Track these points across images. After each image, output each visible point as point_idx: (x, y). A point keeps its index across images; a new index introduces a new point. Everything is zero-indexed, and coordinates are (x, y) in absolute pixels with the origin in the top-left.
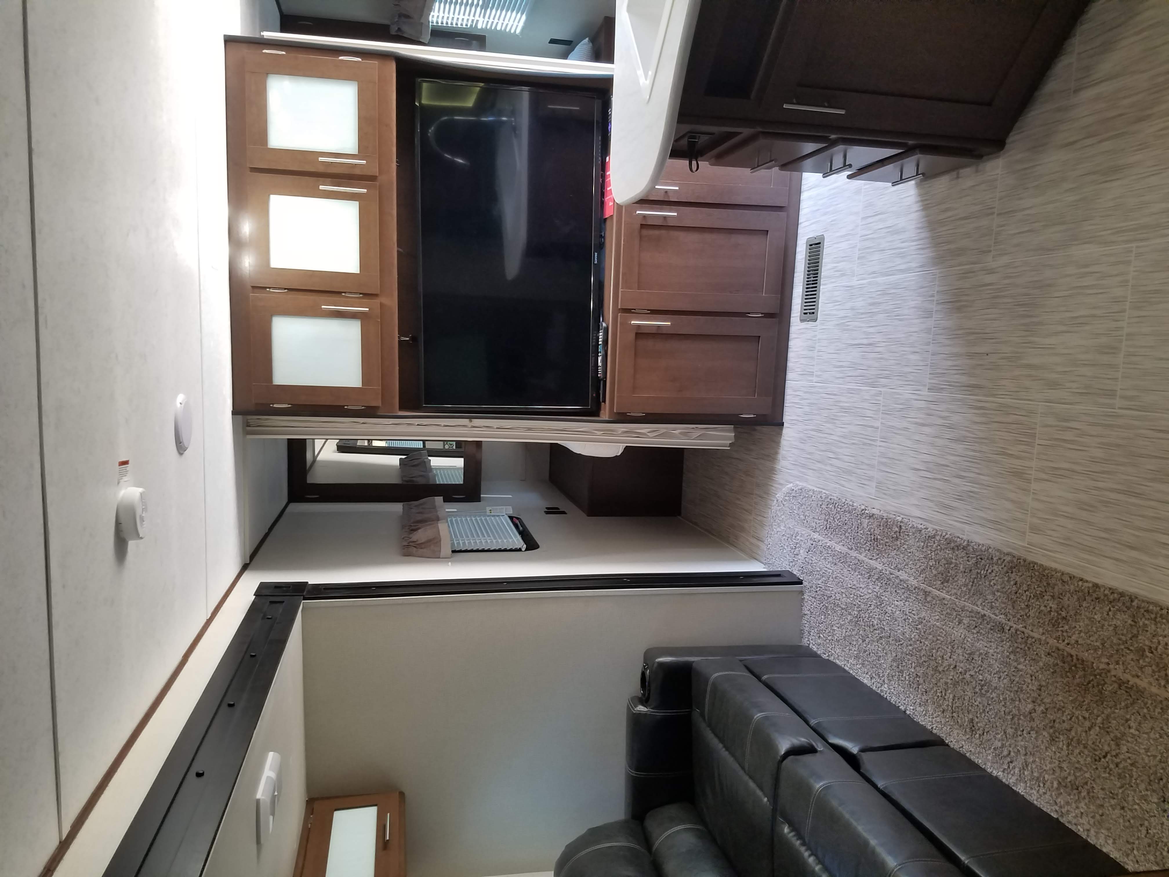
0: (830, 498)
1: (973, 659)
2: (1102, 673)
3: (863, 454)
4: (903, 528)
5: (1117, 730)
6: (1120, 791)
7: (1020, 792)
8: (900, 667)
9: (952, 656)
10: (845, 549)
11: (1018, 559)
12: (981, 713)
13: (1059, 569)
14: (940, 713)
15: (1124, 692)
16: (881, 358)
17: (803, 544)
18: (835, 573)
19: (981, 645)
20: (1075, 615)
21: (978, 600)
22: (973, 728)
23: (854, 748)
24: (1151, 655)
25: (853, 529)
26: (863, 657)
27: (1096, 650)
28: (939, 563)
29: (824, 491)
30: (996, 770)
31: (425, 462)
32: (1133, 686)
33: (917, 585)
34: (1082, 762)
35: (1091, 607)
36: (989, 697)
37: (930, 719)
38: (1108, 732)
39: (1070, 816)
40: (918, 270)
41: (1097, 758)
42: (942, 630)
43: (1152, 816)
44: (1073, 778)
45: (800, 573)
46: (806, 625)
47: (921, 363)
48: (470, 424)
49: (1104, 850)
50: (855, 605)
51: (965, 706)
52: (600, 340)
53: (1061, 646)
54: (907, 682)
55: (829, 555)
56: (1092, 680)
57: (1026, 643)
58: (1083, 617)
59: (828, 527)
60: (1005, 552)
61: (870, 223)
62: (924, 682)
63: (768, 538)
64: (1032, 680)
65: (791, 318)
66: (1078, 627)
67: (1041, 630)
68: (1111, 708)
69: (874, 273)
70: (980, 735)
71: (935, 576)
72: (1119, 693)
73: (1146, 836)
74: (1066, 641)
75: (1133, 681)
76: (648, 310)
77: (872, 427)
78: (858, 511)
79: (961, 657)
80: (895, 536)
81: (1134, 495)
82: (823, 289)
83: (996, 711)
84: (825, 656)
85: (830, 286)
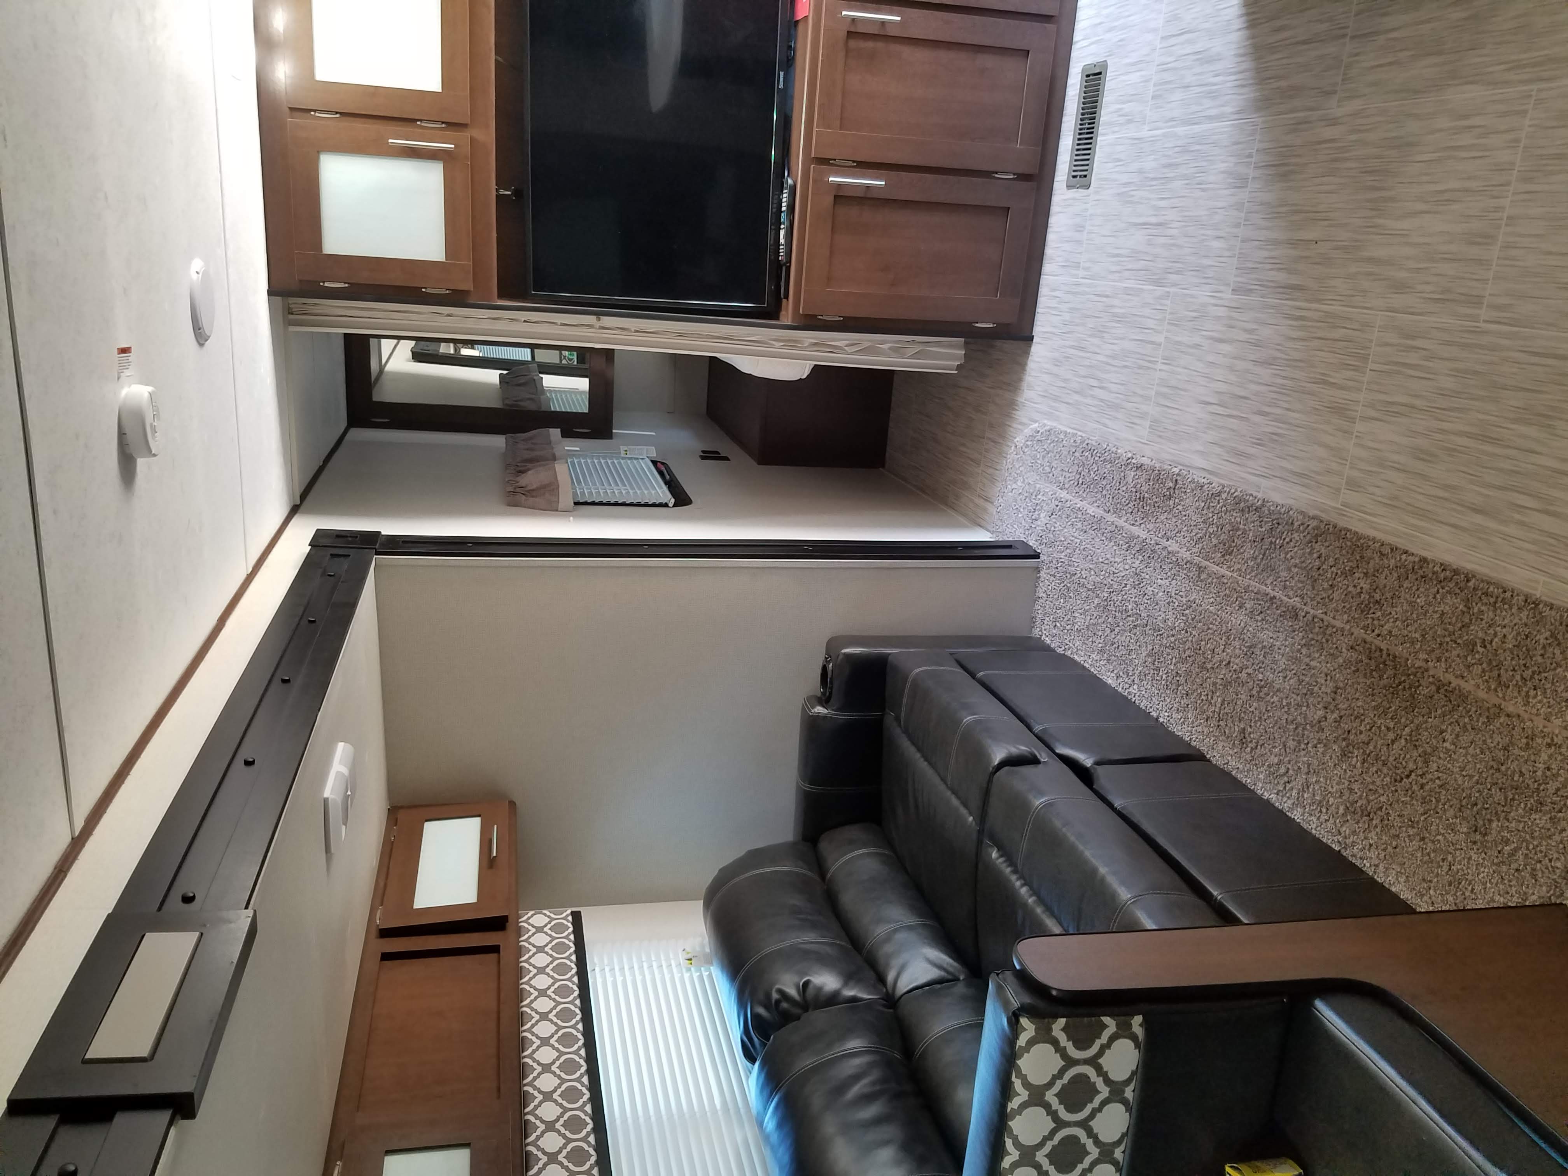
0: (1086, 442)
1: (1253, 653)
2: (1417, 672)
3: (1136, 381)
4: (1180, 482)
5: (1428, 743)
6: (1422, 818)
7: (1296, 818)
8: (1156, 663)
9: (1226, 649)
10: (1100, 512)
11: (1326, 525)
12: (1255, 722)
13: (1378, 538)
14: (1202, 721)
15: (1443, 697)
16: (1173, 245)
17: (1045, 505)
18: (1084, 543)
19: (1265, 636)
20: (1392, 598)
21: (1268, 577)
22: (1244, 740)
23: (1087, 760)
24: (1483, 649)
25: (1113, 484)
26: (1109, 650)
27: (1413, 643)
28: (1221, 529)
29: (1079, 433)
30: (1267, 792)
31: (534, 380)
32: (1455, 689)
33: (1189, 559)
34: (1378, 783)
35: (1415, 588)
36: (1269, 701)
37: (1189, 729)
38: (1415, 746)
39: (1355, 848)
40: (1231, 118)
41: (1398, 778)
42: (1216, 617)
43: (1457, 849)
44: (1364, 802)
45: (1037, 544)
46: (1040, 612)
47: (1227, 254)
48: (598, 324)
49: (1393, 890)
50: (1106, 585)
51: (1237, 713)
52: (784, 204)
53: (1369, 638)
54: (1163, 682)
55: (1078, 520)
56: (1404, 681)
57: (1324, 634)
58: (1402, 601)
59: (1080, 482)
60: (1311, 514)
61: (1173, 46)
62: (1186, 682)
63: (1000, 498)
64: (1326, 680)
65: (1055, 183)
66: (1394, 613)
67: (1346, 616)
68: (1423, 716)
69: (1172, 119)
70: (1252, 748)
71: (1215, 546)
72: (1436, 697)
73: (1447, 873)
74: (1376, 632)
75: (1455, 682)
76: (854, 162)
77: (1152, 343)
78: (1123, 460)
79: (1237, 651)
80: (1168, 493)
81: (1490, 440)
82: (1101, 141)
83: (1276, 718)
84: (1060, 651)
85: (1111, 137)
